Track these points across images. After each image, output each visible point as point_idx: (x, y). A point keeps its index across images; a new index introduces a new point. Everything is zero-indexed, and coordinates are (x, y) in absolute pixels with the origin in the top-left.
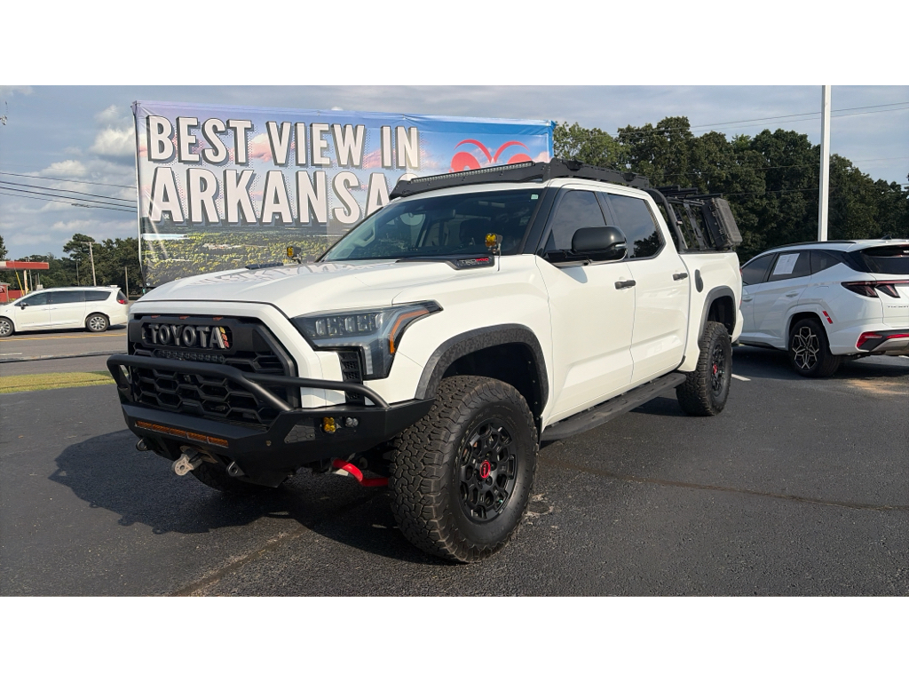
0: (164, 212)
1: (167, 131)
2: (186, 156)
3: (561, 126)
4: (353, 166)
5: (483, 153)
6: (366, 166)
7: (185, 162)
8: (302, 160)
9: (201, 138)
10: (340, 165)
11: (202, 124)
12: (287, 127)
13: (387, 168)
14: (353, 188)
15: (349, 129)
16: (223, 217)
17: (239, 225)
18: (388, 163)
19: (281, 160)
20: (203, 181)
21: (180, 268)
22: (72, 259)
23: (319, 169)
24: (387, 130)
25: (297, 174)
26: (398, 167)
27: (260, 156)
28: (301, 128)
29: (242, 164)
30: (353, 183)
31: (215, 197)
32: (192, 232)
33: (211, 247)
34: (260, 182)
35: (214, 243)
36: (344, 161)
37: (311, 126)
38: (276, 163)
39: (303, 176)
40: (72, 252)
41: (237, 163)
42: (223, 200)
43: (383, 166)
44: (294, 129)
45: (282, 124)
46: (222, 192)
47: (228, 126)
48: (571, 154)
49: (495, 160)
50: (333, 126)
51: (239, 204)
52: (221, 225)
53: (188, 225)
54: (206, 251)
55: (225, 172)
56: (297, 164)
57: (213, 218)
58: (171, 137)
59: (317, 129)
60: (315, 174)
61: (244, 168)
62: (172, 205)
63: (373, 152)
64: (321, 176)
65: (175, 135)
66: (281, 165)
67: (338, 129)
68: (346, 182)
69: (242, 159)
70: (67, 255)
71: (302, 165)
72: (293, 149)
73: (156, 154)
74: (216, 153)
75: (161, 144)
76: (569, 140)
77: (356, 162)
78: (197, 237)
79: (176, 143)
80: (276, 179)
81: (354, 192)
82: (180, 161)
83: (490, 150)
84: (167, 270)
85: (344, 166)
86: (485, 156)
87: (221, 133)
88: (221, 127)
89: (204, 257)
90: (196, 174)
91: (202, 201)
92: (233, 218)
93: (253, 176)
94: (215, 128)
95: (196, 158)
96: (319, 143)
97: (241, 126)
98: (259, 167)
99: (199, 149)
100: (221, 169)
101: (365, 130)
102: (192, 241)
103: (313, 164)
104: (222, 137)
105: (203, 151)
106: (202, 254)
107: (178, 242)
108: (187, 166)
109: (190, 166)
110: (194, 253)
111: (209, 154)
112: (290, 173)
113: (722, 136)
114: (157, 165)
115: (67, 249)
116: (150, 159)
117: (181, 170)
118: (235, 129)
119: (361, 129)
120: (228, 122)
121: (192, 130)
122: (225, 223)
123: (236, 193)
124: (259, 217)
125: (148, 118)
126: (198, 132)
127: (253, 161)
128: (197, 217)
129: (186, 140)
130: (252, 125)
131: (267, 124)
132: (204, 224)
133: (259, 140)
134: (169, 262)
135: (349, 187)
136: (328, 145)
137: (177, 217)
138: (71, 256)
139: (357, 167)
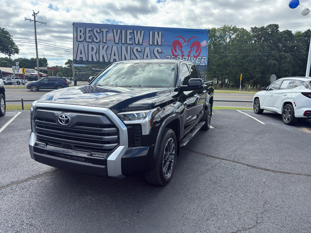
0: (80, 58)
1: (83, 32)
2: (88, 40)
3: (229, 27)
4: (139, 44)
5: (183, 40)
6: (144, 44)
7: (88, 42)
8: (123, 42)
9: (93, 34)
10: (135, 44)
11: (93, 30)
12: (119, 31)
13: (151, 45)
14: (139, 52)
15: (139, 32)
16: (98, 60)
17: (103, 63)
18: (151, 44)
19: (117, 42)
20: (92, 48)
21: (84, 75)
22: (67, 67)
23: (129, 45)
24: (151, 32)
25: (121, 46)
26: (154, 45)
27: (110, 40)
28: (123, 31)
29: (104, 43)
30: (139, 50)
31: (96, 53)
32: (89, 64)
33: (94, 69)
34: (110, 49)
35: (95, 68)
36: (137, 43)
37: (127, 31)
38: (115, 43)
39: (123, 48)
40: (67, 65)
41: (103, 42)
42: (98, 54)
43: (149, 45)
44: (121, 32)
45: (118, 30)
46: (98, 52)
47: (101, 31)
48: (232, 37)
49: (187, 43)
50: (134, 31)
51: (103, 56)
52: (97, 62)
53: (87, 62)
54: (92, 70)
55: (99, 45)
56: (122, 43)
57: (95, 60)
58: (83, 34)
59: (128, 32)
60: (127, 47)
61: (105, 44)
62: (83, 56)
63: (146, 40)
64: (129, 48)
65: (85, 33)
66: (117, 43)
67: (135, 32)
68: (137, 50)
69: (104, 41)
70: (66, 66)
71: (123, 44)
72: (120, 39)
73: (79, 40)
74: (97, 39)
75: (81, 36)
76: (232, 32)
77: (141, 43)
78: (90, 66)
79: (85, 36)
80: (115, 48)
81: (139, 53)
82: (86, 41)
83: (186, 39)
84: (80, 76)
85: (137, 44)
86: (184, 42)
87: (99, 33)
88: (99, 31)
89: (92, 72)
90: (90, 46)
91: (92, 54)
92: (101, 60)
93: (108, 47)
94: (97, 31)
95: (90, 41)
96: (129, 37)
97: (105, 30)
98: (110, 44)
99: (92, 38)
100: (98, 44)
101: (144, 32)
102: (88, 67)
103: (127, 43)
104: (99, 34)
105: (93, 39)
106: (91, 71)
107: (84, 67)
108: (88, 43)
109: (89, 43)
110: (89, 71)
111: (95, 39)
112: (119, 46)
113: (291, 32)
114: (79, 43)
115: (66, 64)
116: (77, 41)
117: (86, 44)
118: (103, 31)
119: (143, 32)
120: (101, 29)
121: (90, 32)
122: (99, 61)
123: (102, 52)
124: (109, 60)
125: (77, 28)
126: (92, 32)
127: (108, 42)
128: (90, 60)
129: (88, 35)
130: (108, 30)
131: (113, 30)
132: (92, 62)
133: (110, 35)
134: (81, 73)
135: (138, 51)
136: (132, 37)
137: (84, 59)
138: (67, 66)
139: (141, 45)
